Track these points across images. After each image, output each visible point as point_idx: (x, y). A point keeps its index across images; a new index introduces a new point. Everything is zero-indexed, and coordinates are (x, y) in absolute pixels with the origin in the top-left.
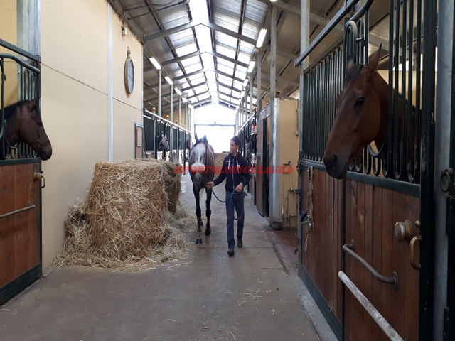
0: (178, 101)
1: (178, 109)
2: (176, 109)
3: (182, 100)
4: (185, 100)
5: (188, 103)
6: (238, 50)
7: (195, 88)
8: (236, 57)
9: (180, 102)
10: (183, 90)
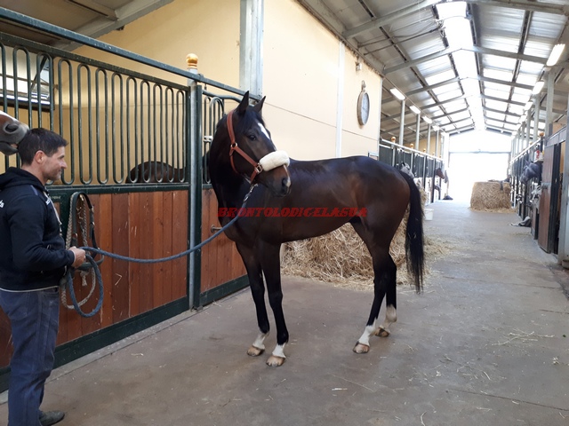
0: (427, 130)
1: (427, 138)
2: (423, 137)
3: (432, 128)
4: (436, 128)
5: (440, 131)
6: (516, 71)
7: (451, 116)
8: (514, 80)
9: (430, 131)
10: (433, 118)
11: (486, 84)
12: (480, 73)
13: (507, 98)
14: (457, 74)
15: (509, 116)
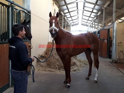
11: (84, 11)
12: (84, 8)
13: (89, 16)
14: (77, 9)
15: (88, 21)
